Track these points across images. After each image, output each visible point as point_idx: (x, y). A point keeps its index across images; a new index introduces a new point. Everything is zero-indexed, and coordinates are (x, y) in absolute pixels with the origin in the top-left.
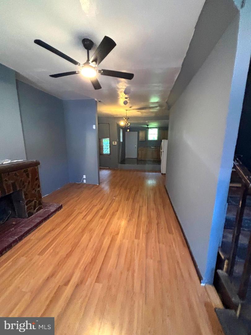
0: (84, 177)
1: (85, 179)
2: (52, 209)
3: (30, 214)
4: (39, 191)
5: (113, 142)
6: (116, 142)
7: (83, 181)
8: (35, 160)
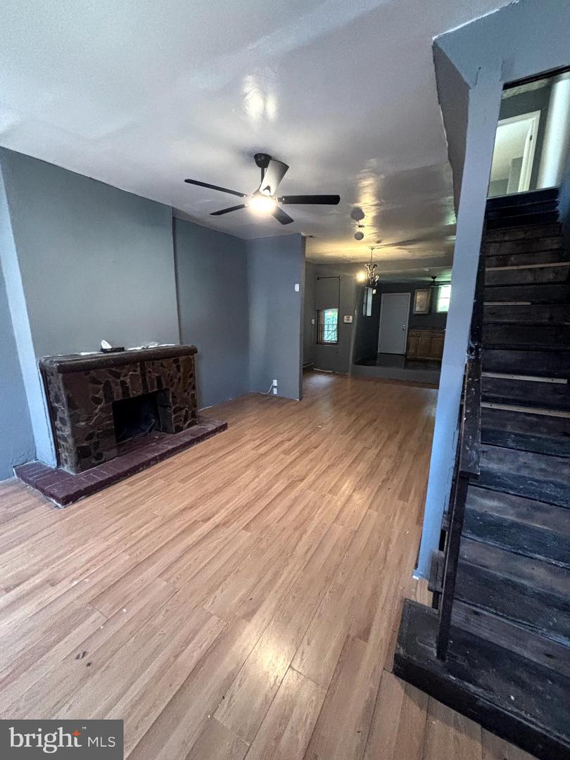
0: (275, 383)
1: (275, 387)
2: (211, 427)
3: (179, 429)
4: (193, 396)
5: (345, 317)
6: (351, 317)
7: (272, 391)
8: (190, 345)
